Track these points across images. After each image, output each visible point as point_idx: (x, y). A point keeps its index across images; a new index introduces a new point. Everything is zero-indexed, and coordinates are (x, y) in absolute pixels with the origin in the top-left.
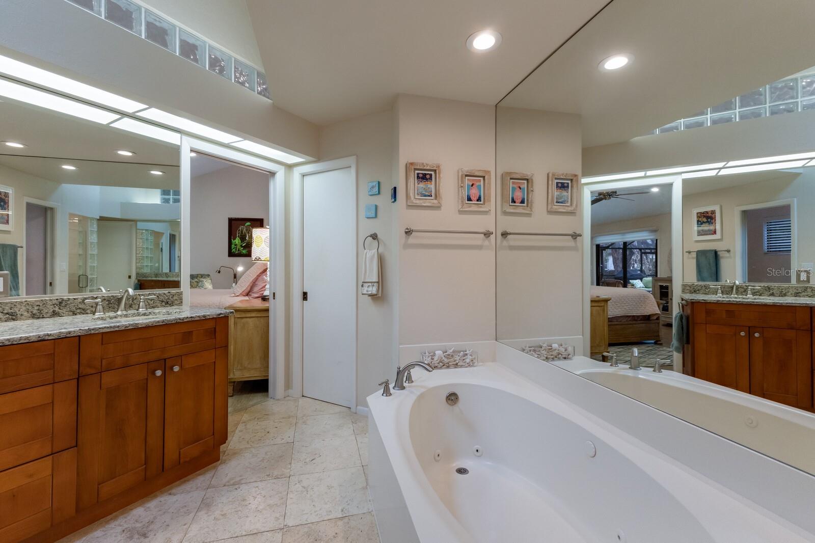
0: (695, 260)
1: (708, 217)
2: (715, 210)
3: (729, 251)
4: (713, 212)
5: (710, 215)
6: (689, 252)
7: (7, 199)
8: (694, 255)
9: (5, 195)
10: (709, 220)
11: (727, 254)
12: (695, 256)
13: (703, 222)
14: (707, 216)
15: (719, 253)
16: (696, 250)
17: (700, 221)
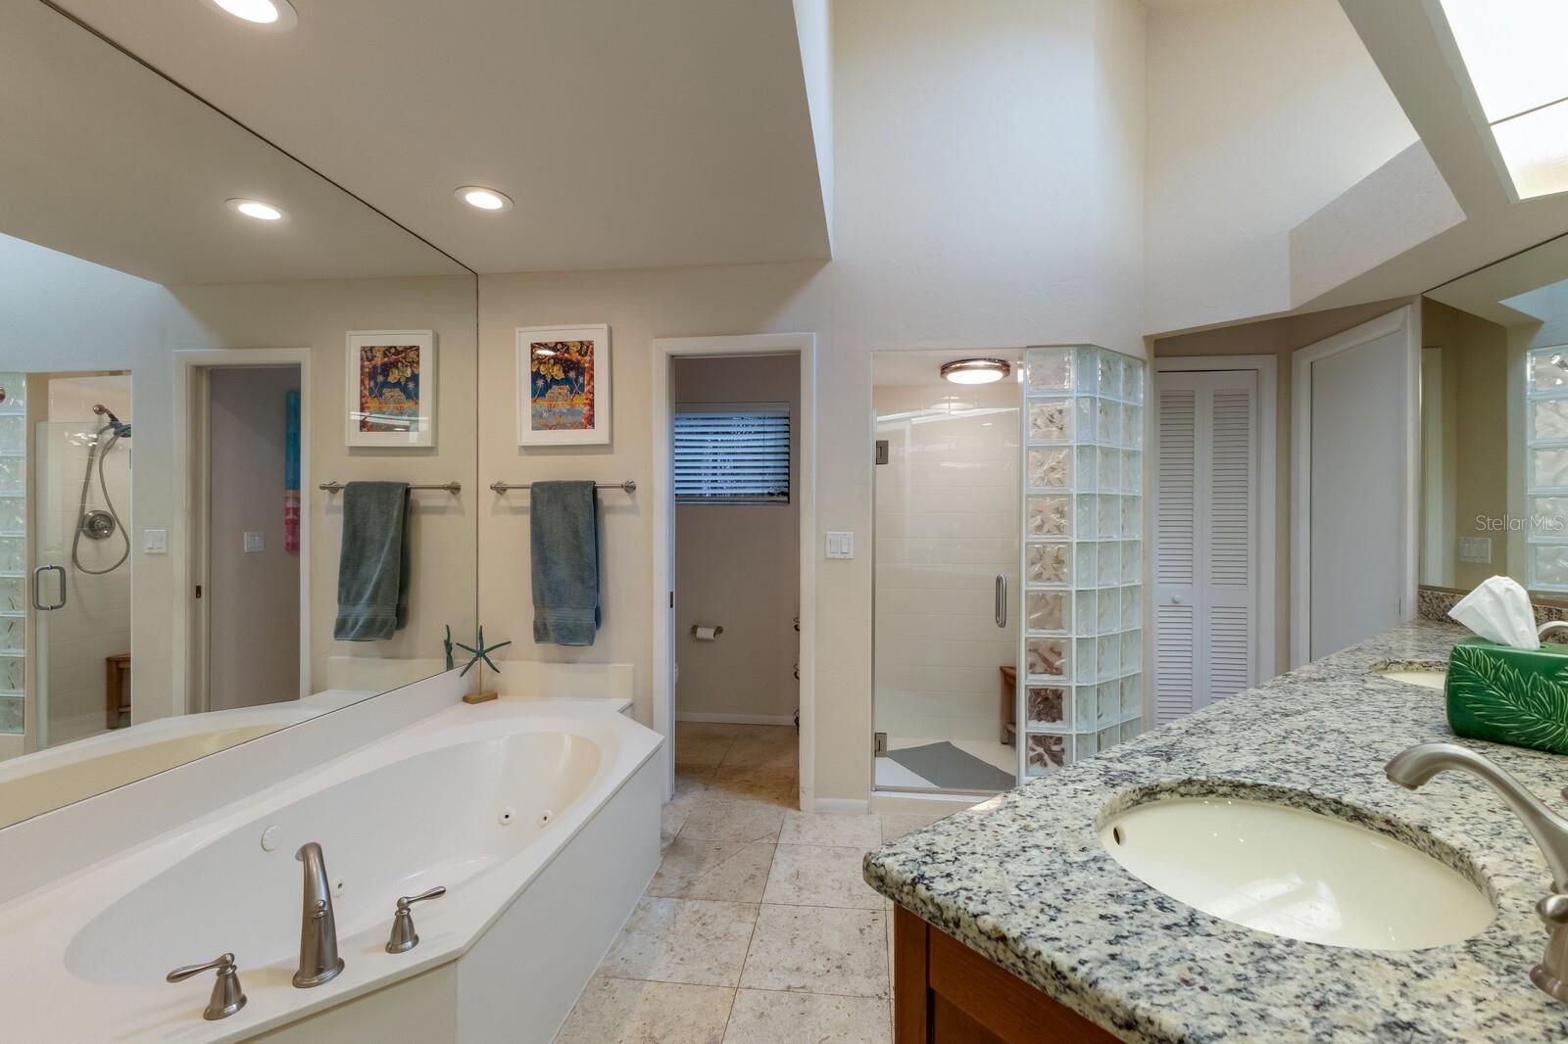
0: (527, 519)
1: (568, 365)
2: (590, 343)
3: (630, 488)
4: (586, 348)
5: (575, 357)
6: (500, 489)
7: (587, 358)
8: (524, 499)
9: (579, 352)
10: (572, 374)
11: (625, 500)
12: (527, 502)
13: (553, 380)
14: (567, 360)
15: (601, 494)
16: (530, 483)
17: (544, 377)
